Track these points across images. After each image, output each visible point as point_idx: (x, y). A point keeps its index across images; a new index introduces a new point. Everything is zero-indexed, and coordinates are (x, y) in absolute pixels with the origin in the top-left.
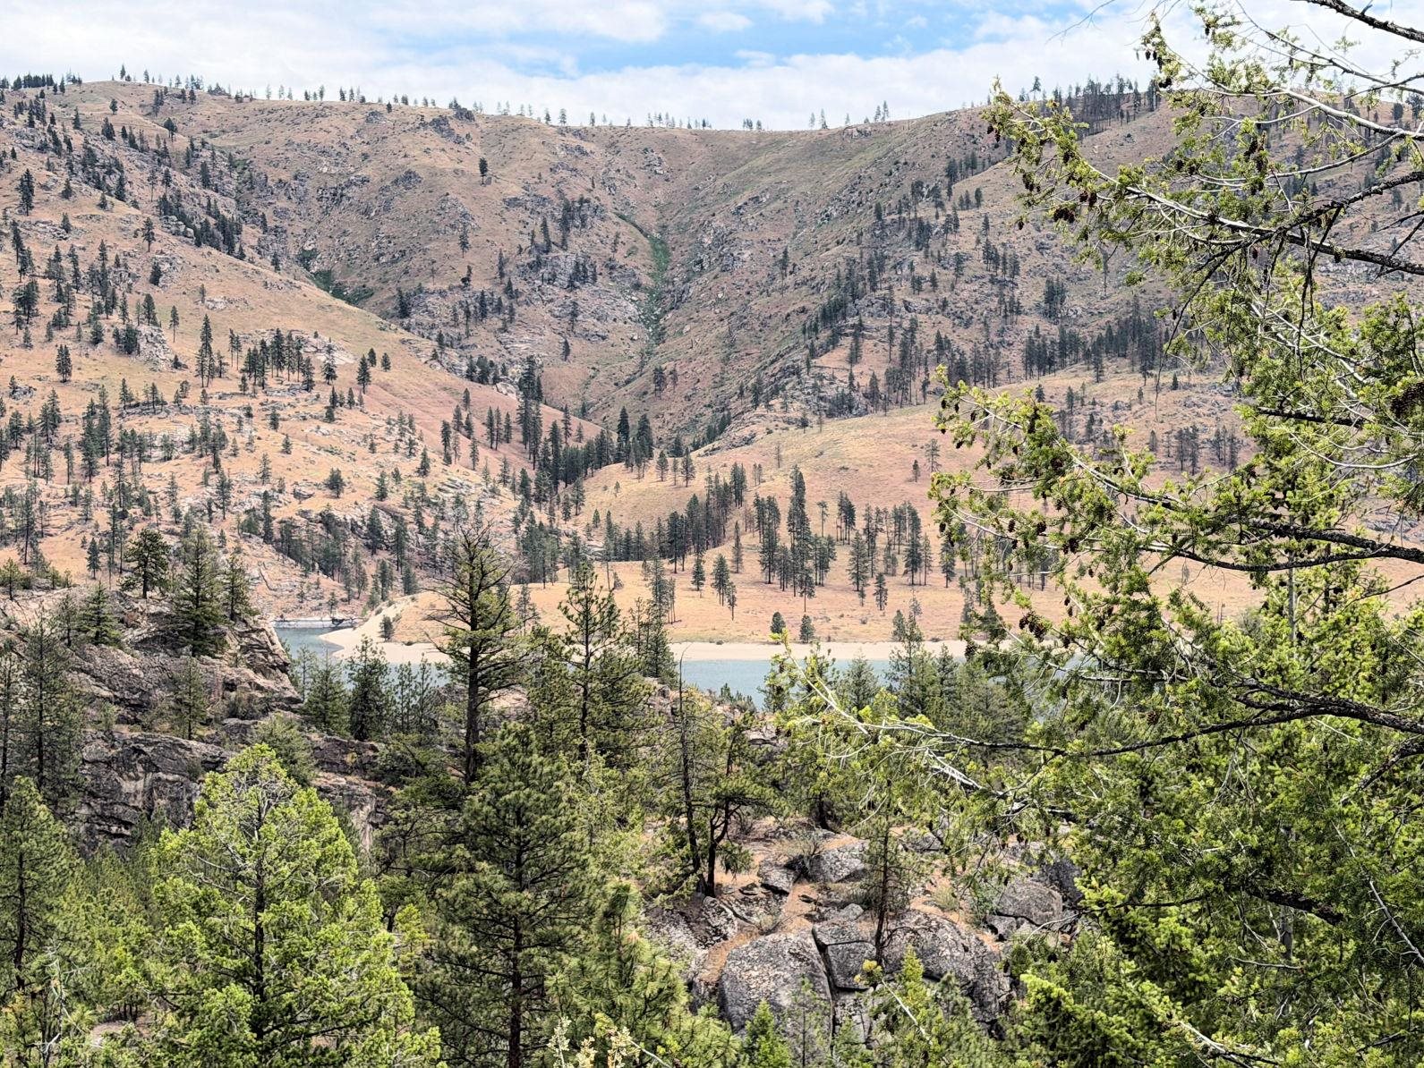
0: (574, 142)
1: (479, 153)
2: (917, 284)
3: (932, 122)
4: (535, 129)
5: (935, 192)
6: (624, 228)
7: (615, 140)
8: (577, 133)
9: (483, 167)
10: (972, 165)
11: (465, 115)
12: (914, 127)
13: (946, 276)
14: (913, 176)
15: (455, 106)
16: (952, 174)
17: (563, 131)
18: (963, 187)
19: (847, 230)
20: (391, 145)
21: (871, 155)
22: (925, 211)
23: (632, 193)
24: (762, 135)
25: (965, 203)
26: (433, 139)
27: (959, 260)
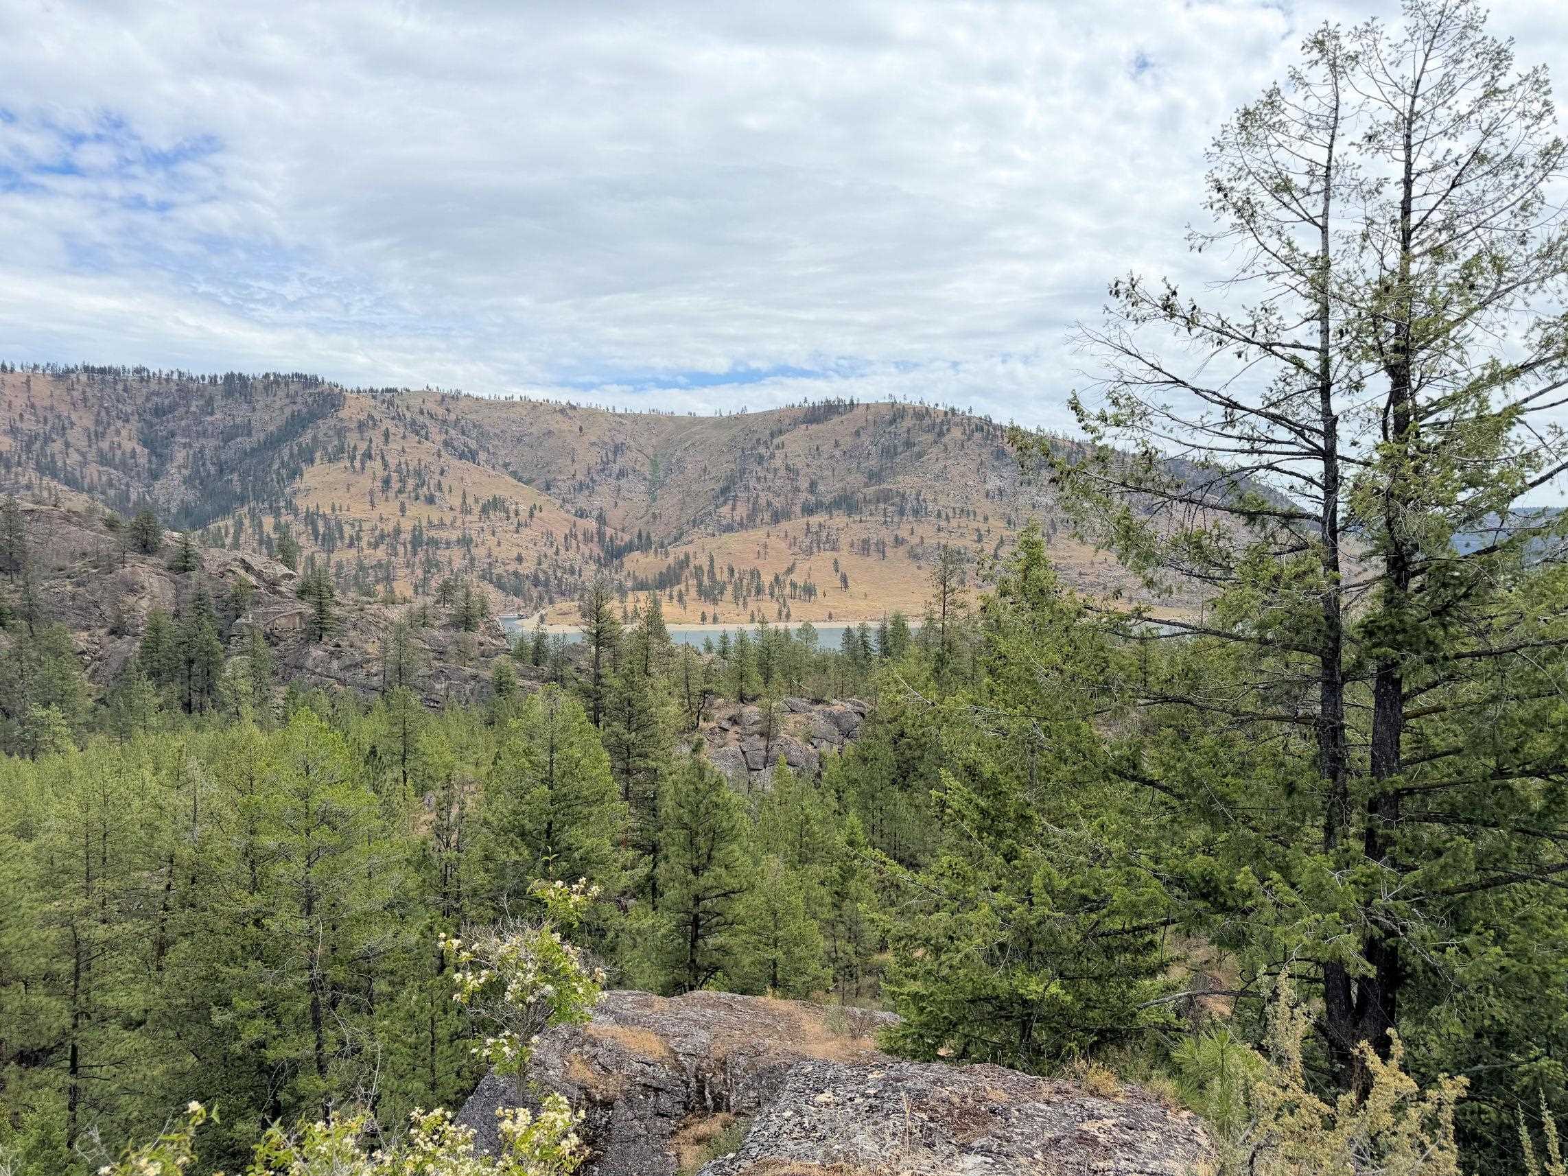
0: (619, 420)
1: (579, 423)
2: (759, 479)
3: (764, 414)
4: (602, 414)
5: (766, 442)
6: (639, 455)
7: (636, 419)
8: (620, 416)
9: (581, 429)
10: (780, 432)
11: (573, 408)
12: (757, 416)
13: (770, 476)
14: (757, 436)
15: (569, 403)
16: (772, 435)
17: (614, 415)
18: (776, 441)
19: (730, 457)
20: (542, 419)
21: (740, 427)
22: (762, 450)
23: (642, 441)
24: (696, 418)
25: (778, 447)
26: (560, 417)
27: (776, 470)
